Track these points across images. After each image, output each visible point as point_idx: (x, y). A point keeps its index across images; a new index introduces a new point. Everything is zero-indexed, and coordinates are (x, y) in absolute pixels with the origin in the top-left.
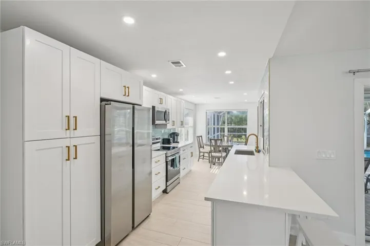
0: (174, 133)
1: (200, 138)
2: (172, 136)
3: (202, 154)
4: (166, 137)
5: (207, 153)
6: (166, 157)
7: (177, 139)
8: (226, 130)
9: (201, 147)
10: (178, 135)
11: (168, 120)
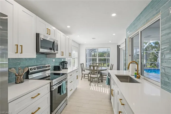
0: (64, 62)
1: (82, 65)
2: (63, 64)
3: (83, 75)
4: (57, 64)
5: (87, 74)
6: (51, 86)
7: (66, 66)
8: (97, 60)
9: (83, 71)
10: (67, 63)
11: (56, 50)
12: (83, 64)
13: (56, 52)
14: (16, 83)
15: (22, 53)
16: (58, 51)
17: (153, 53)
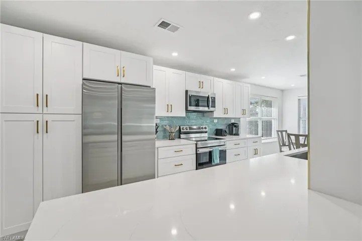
0: (233, 124)
2: (231, 127)
6: (197, 148)
9: (284, 145)
10: (239, 126)
11: (211, 107)
13: (211, 109)
14: (169, 139)
15: (171, 112)
16: (215, 107)
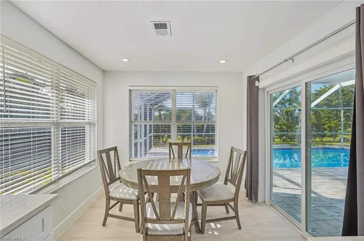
8: (174, 130)
12: (115, 149)
17: (288, 112)
